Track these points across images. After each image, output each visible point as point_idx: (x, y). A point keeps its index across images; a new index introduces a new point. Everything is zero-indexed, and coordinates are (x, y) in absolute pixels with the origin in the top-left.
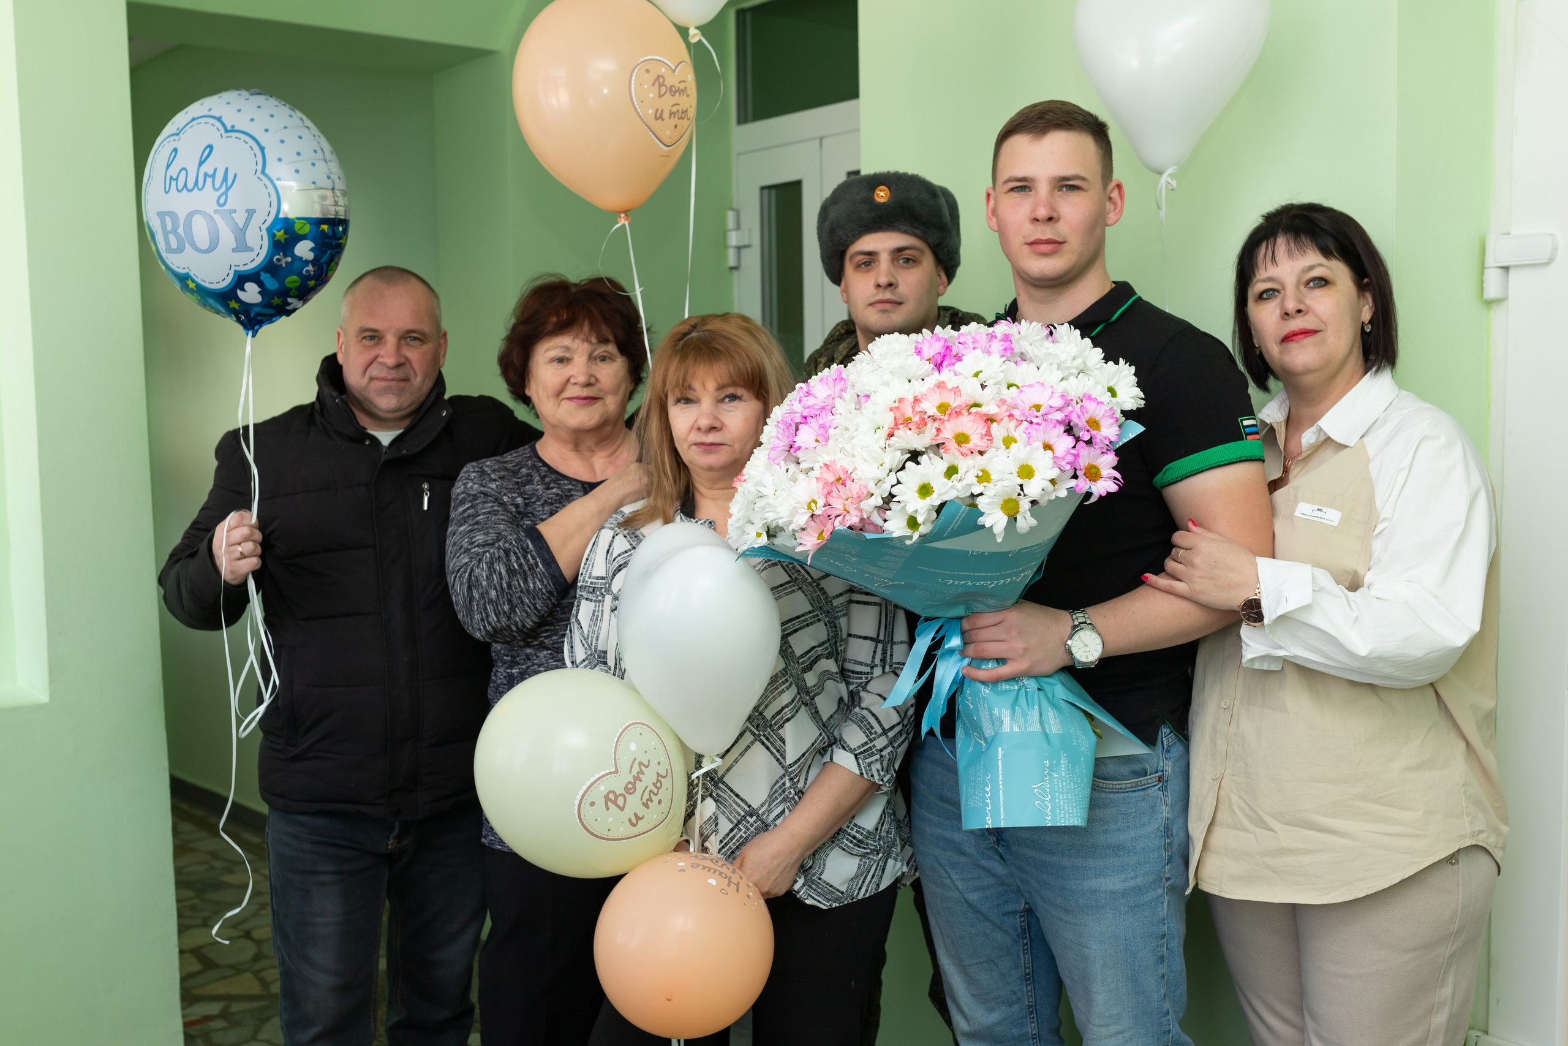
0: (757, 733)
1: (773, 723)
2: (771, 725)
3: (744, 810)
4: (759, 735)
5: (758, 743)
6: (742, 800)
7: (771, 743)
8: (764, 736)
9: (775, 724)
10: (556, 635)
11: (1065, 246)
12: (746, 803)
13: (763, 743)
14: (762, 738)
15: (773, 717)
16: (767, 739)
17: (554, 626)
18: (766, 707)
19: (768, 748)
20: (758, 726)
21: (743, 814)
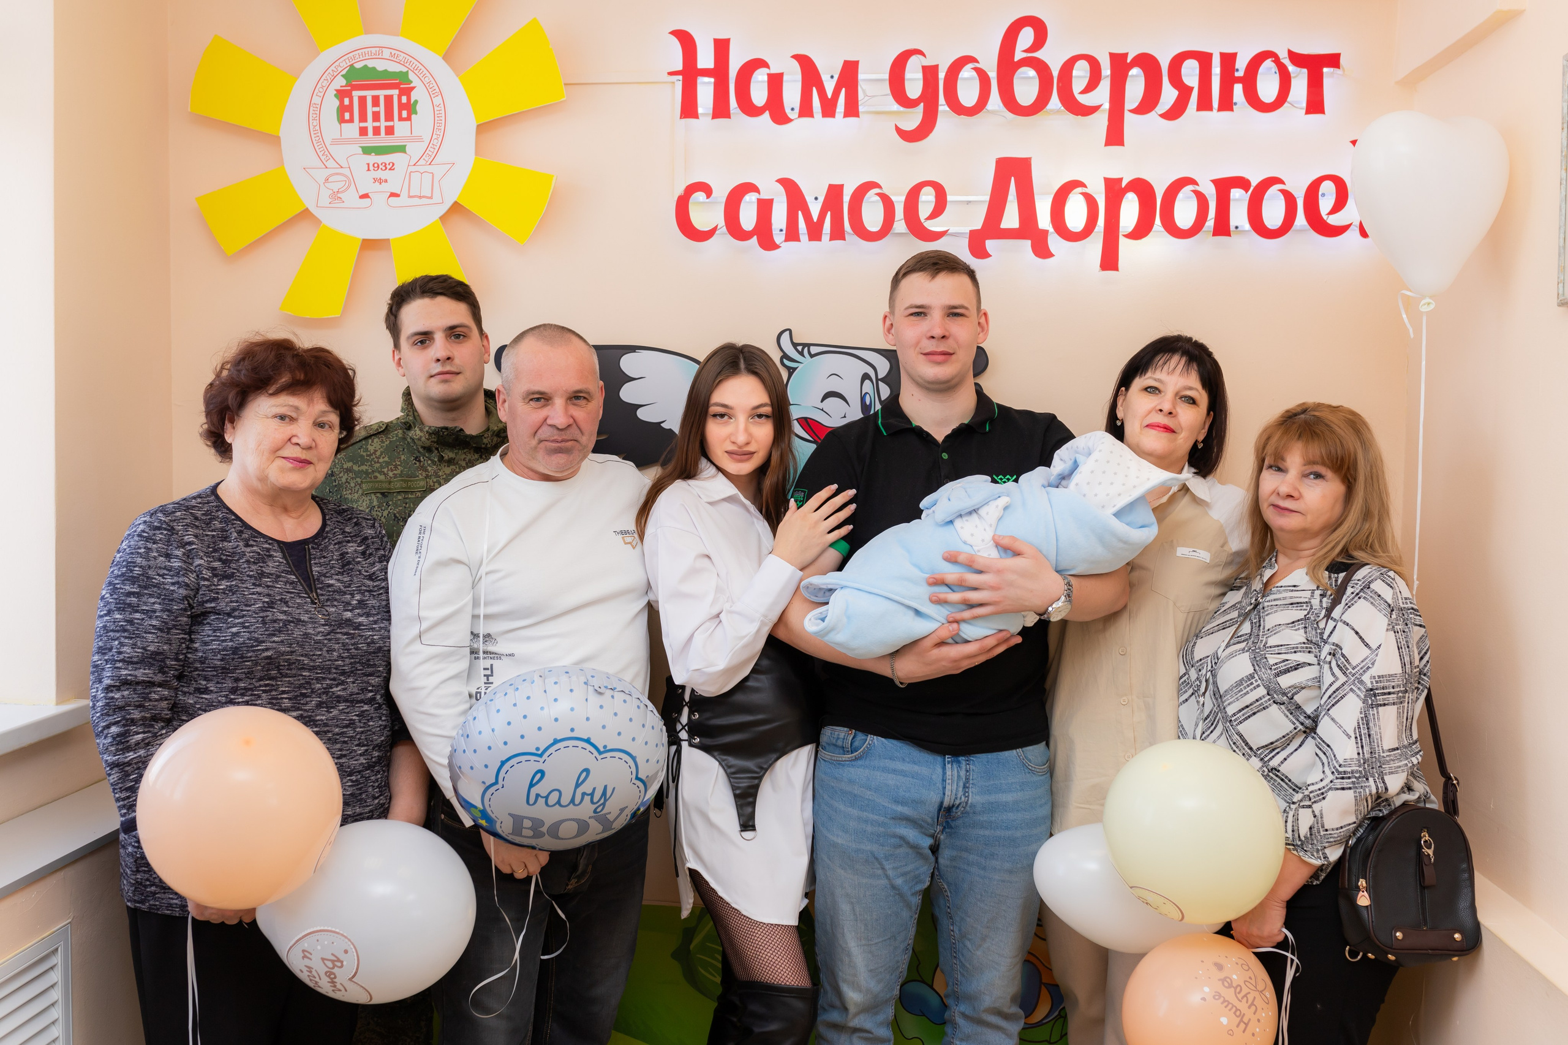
10: (276, 690)
11: (954, 357)
17: (277, 681)
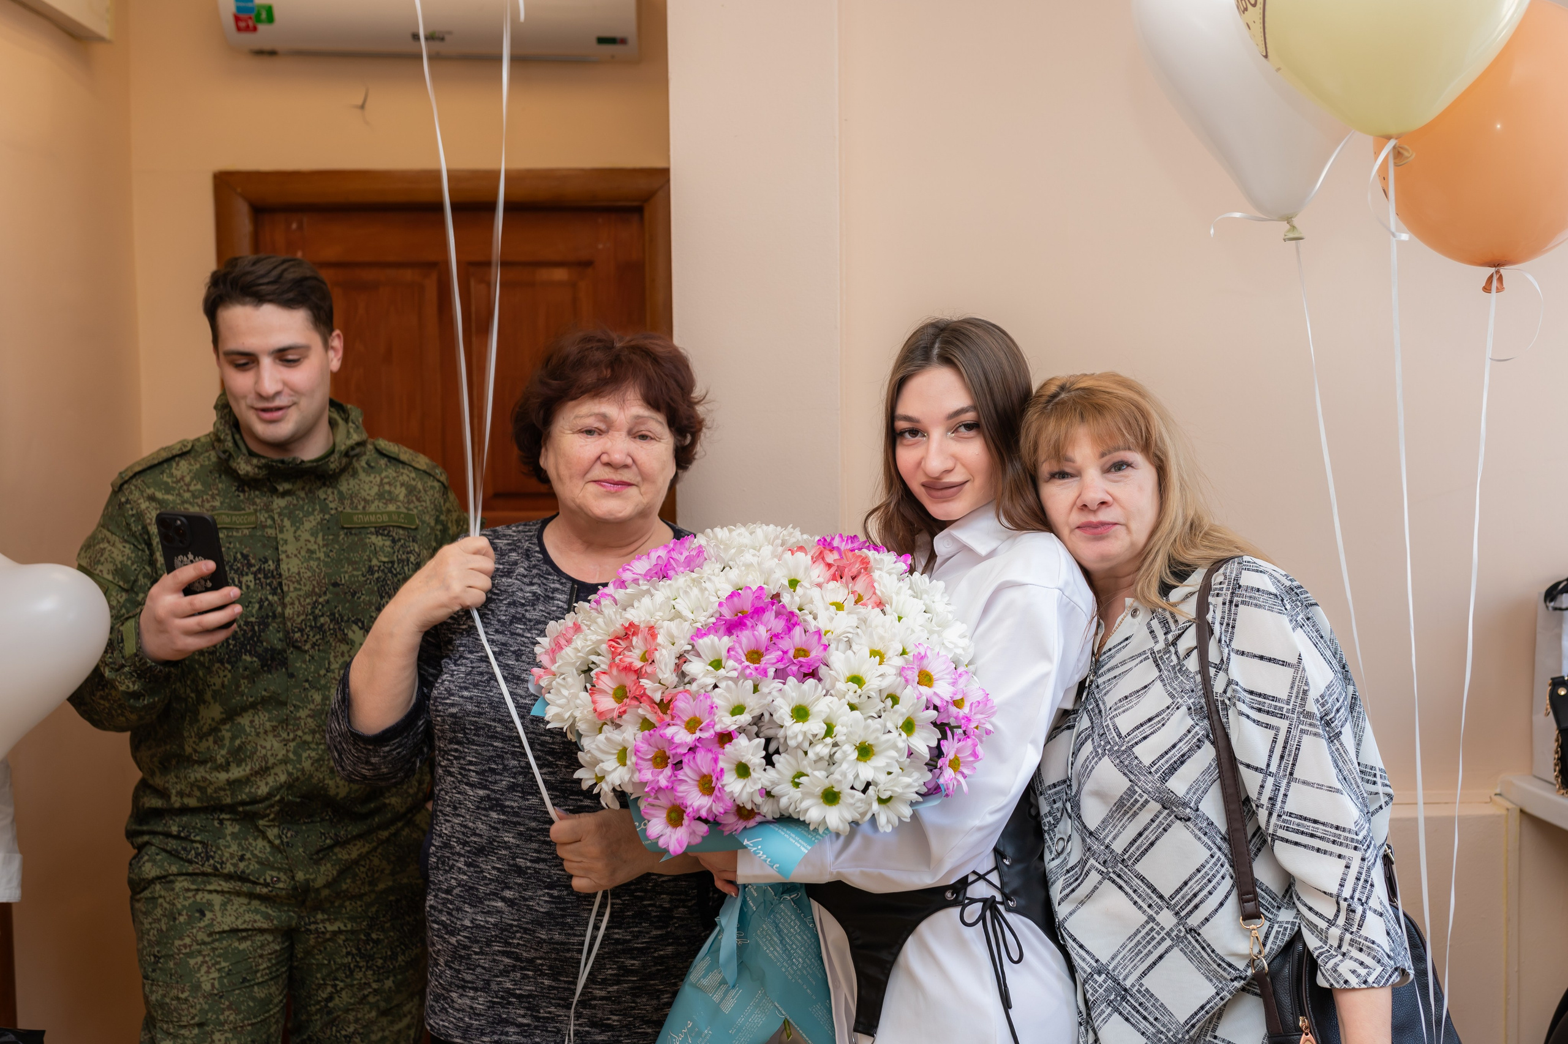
0: (1105, 870)
1: (1126, 857)
3: (1090, 966)
6: (1087, 952)
7: (1126, 882)
8: (1114, 872)
9: (1129, 858)
12: (1093, 957)
13: (1113, 881)
14: (1112, 875)
15: (1125, 851)
16: (1119, 876)
18: (1114, 838)
19: (1120, 887)
20: (1105, 862)
21: (1089, 970)
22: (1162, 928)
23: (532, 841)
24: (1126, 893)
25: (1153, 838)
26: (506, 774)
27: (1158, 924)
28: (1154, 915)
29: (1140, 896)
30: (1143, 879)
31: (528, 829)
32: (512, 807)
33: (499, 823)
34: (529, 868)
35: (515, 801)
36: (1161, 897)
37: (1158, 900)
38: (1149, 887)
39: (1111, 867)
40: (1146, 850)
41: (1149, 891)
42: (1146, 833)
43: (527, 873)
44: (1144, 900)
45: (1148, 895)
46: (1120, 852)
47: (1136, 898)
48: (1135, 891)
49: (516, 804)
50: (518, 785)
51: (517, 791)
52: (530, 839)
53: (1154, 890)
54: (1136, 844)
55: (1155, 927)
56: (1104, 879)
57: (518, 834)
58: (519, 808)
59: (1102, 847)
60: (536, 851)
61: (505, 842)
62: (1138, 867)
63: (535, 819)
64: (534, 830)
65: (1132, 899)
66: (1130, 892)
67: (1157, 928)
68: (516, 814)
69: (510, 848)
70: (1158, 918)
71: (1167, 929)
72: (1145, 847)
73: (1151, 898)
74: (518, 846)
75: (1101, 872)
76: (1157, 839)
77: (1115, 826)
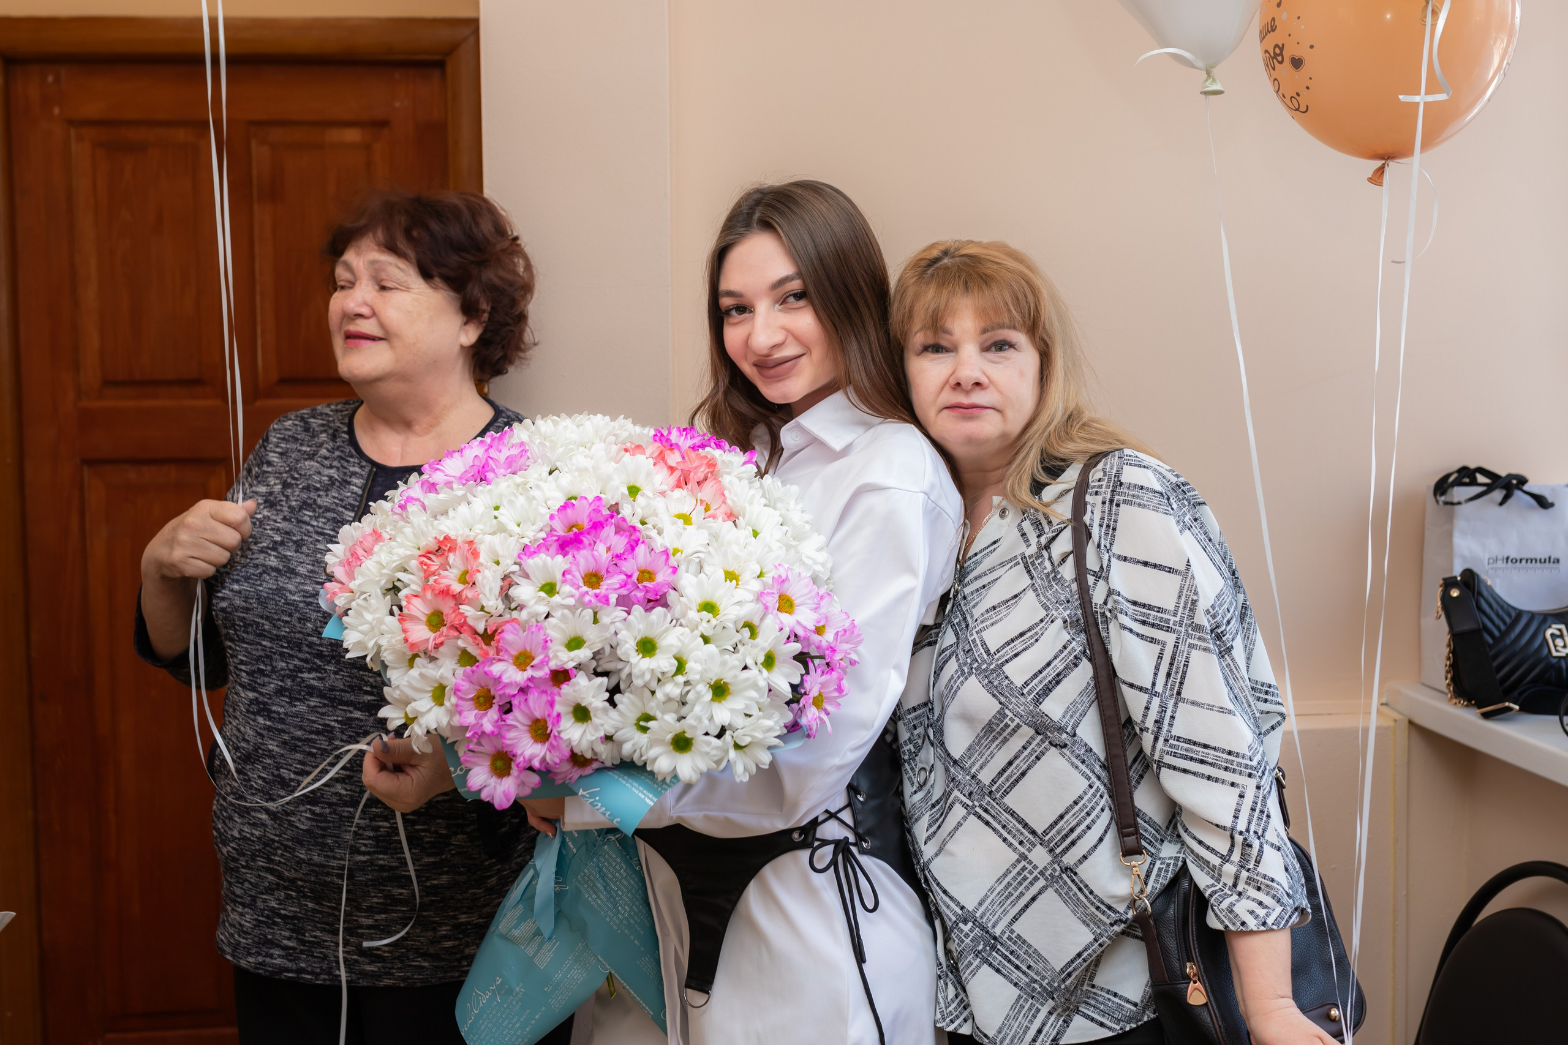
0: (970, 804)
1: (993, 789)
2: (991, 792)
4: (974, 807)
5: (972, 818)
7: (993, 817)
8: (981, 806)
9: (998, 790)
13: (979, 817)
14: (978, 809)
15: (994, 782)
16: (986, 810)
18: (981, 768)
19: (987, 823)
20: (970, 794)
22: (1035, 867)
23: (296, 751)
24: (994, 829)
25: (1024, 767)
26: (274, 677)
27: (1030, 862)
28: (1026, 853)
29: (1009, 832)
30: (1012, 813)
31: (293, 738)
32: (278, 713)
33: (265, 729)
34: (292, 780)
35: (282, 706)
36: (1033, 832)
37: (1030, 836)
38: (1020, 822)
39: (977, 800)
40: (1017, 781)
41: (1020, 827)
42: (1017, 762)
43: (290, 786)
44: (1014, 837)
45: (1018, 830)
46: (987, 783)
47: (1005, 834)
48: (1004, 827)
49: (282, 710)
50: (286, 689)
51: (284, 696)
52: (294, 749)
53: (1026, 825)
54: (1006, 774)
55: (1027, 865)
56: (969, 813)
57: (283, 743)
58: (285, 714)
59: (968, 778)
60: (301, 762)
61: (270, 751)
62: (1009, 800)
63: (301, 728)
64: (299, 739)
65: (1001, 836)
66: (999, 828)
67: (1030, 867)
68: (282, 721)
69: (274, 757)
70: (1031, 856)
71: (1041, 868)
72: (1015, 777)
73: (1022, 834)
74: (282, 755)
75: (966, 806)
76: (1029, 768)
77: (981, 754)
